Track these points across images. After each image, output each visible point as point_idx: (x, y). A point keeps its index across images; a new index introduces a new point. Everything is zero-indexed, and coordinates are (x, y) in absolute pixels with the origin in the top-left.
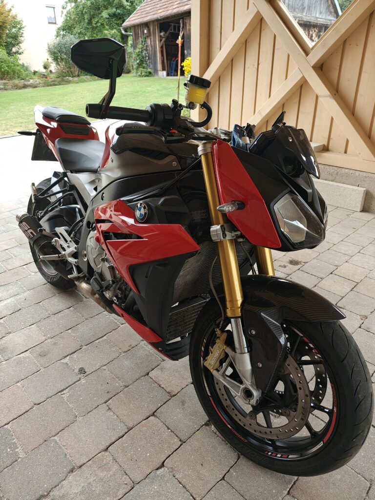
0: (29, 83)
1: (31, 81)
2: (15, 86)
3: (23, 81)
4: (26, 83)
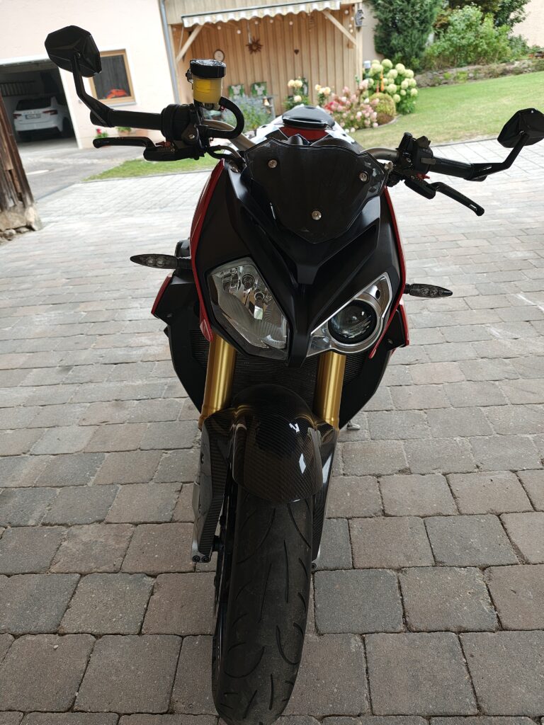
0: (512, 67)
1: (517, 64)
2: (489, 73)
3: (504, 64)
4: (507, 67)
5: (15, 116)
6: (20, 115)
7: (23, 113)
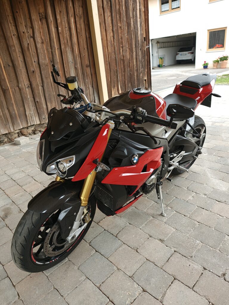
5: (177, 54)
6: (179, 54)
7: (180, 53)
